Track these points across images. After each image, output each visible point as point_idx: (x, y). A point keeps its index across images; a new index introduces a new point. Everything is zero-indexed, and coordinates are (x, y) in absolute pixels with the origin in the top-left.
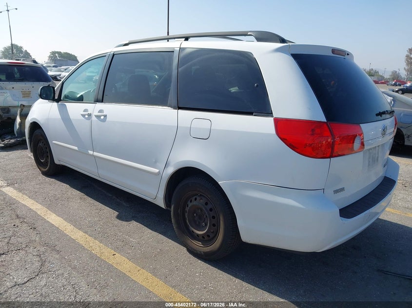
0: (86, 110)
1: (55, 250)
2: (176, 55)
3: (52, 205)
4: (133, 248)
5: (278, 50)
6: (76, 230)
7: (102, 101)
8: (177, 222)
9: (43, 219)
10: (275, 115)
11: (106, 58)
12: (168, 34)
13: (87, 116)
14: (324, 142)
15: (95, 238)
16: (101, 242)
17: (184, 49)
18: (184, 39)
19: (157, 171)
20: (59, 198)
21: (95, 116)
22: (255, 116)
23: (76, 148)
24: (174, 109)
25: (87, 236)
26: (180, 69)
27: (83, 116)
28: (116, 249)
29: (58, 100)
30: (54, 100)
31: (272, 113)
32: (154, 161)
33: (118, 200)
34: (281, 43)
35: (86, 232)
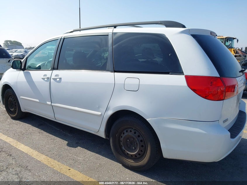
0: (45, 75)
1: (27, 169)
2: (110, 37)
3: (20, 138)
4: (81, 164)
5: (182, 32)
6: (40, 154)
7: (57, 69)
8: (115, 146)
9: (16, 148)
10: (185, 74)
11: (59, 41)
12: (80, 28)
13: (46, 79)
14: (219, 90)
15: (54, 159)
16: (59, 161)
17: (115, 33)
18: (114, 27)
19: (100, 113)
20: (24, 133)
21: (53, 79)
22: (171, 74)
23: (38, 100)
24: (111, 72)
25: (48, 158)
26: (114, 47)
27: (43, 79)
28: (70, 165)
29: (24, 70)
30: (21, 69)
31: (183, 72)
32: (97, 107)
33: (64, 133)
34: (183, 28)
35: (47, 155)
